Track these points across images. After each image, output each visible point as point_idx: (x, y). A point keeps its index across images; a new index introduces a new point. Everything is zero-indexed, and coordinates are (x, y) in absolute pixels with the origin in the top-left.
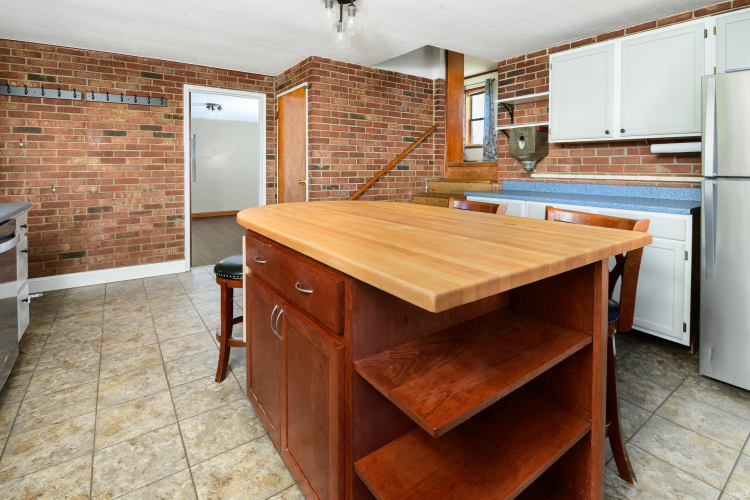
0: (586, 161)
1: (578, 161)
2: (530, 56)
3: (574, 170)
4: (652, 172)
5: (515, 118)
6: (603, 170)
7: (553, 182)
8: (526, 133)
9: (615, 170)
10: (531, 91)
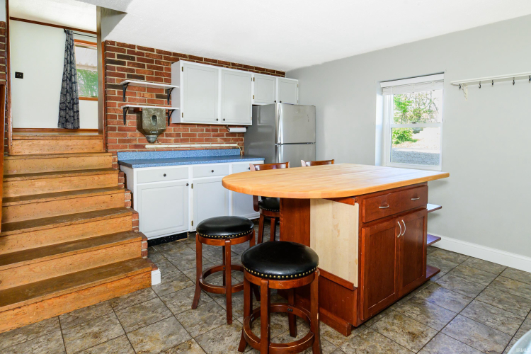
0: (184, 135)
1: (178, 135)
2: (140, 48)
3: (176, 141)
4: (215, 142)
5: (127, 97)
6: (194, 141)
7: (164, 151)
8: (158, 113)
9: (200, 141)
10: (142, 78)
